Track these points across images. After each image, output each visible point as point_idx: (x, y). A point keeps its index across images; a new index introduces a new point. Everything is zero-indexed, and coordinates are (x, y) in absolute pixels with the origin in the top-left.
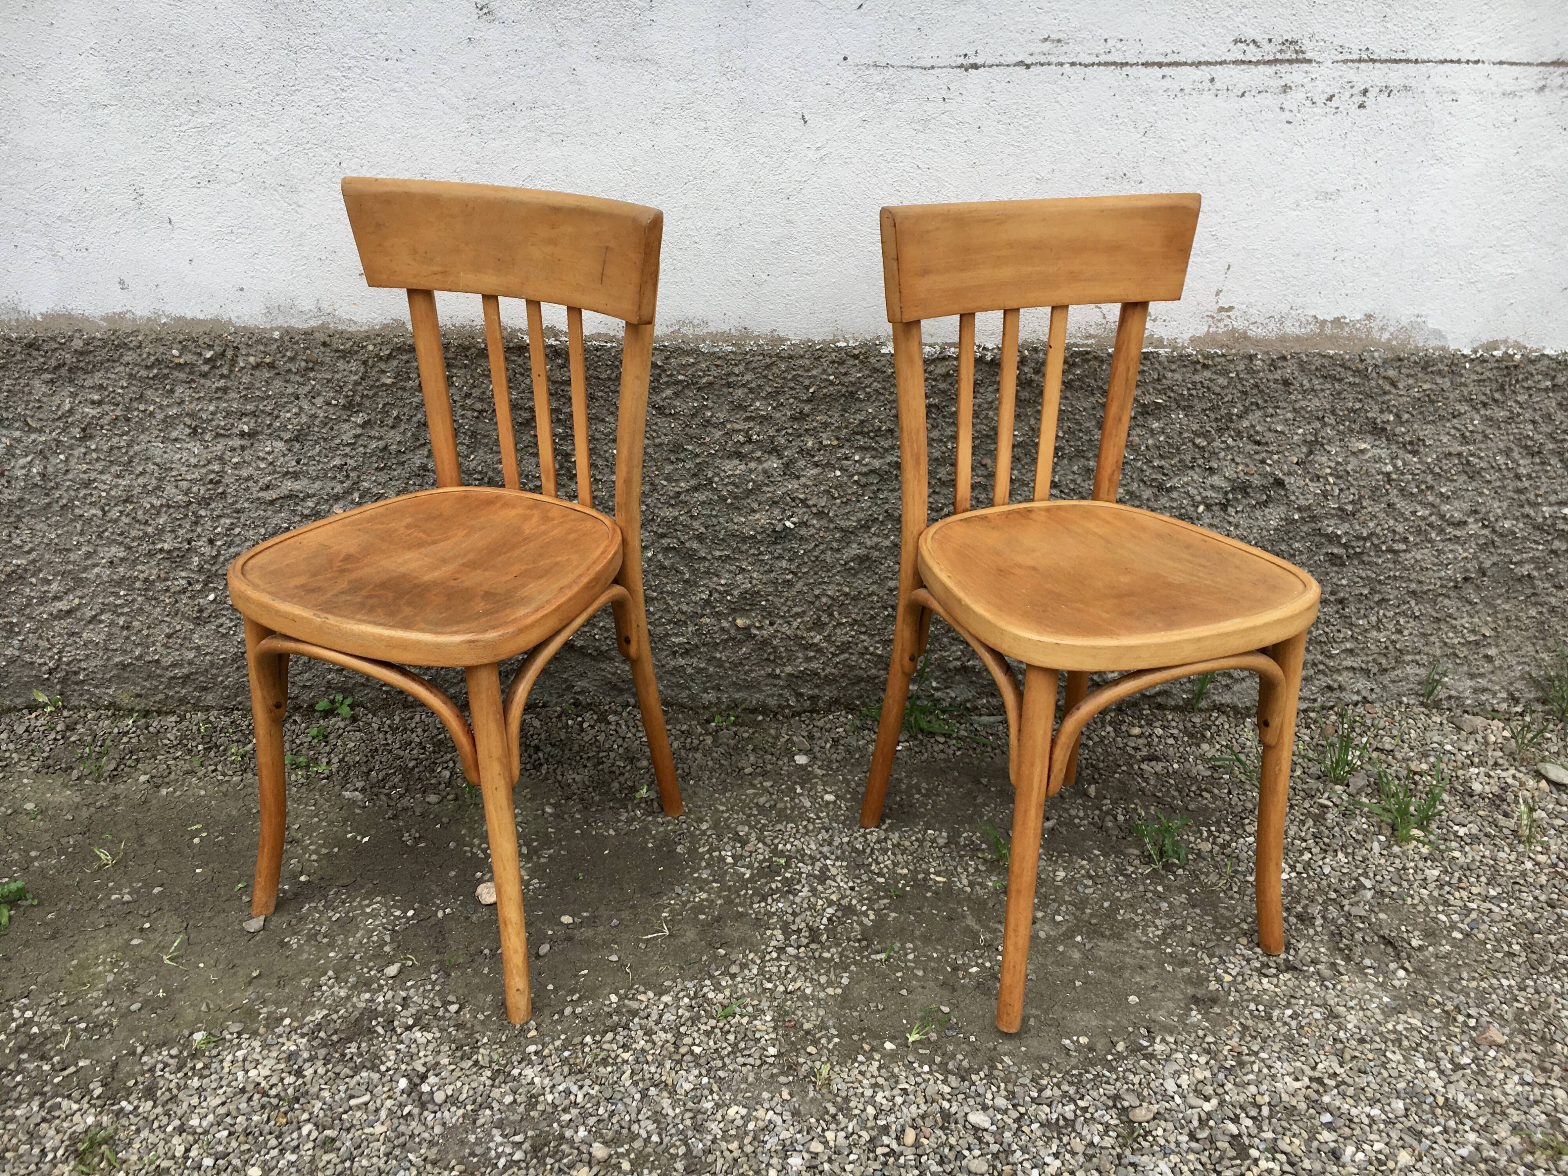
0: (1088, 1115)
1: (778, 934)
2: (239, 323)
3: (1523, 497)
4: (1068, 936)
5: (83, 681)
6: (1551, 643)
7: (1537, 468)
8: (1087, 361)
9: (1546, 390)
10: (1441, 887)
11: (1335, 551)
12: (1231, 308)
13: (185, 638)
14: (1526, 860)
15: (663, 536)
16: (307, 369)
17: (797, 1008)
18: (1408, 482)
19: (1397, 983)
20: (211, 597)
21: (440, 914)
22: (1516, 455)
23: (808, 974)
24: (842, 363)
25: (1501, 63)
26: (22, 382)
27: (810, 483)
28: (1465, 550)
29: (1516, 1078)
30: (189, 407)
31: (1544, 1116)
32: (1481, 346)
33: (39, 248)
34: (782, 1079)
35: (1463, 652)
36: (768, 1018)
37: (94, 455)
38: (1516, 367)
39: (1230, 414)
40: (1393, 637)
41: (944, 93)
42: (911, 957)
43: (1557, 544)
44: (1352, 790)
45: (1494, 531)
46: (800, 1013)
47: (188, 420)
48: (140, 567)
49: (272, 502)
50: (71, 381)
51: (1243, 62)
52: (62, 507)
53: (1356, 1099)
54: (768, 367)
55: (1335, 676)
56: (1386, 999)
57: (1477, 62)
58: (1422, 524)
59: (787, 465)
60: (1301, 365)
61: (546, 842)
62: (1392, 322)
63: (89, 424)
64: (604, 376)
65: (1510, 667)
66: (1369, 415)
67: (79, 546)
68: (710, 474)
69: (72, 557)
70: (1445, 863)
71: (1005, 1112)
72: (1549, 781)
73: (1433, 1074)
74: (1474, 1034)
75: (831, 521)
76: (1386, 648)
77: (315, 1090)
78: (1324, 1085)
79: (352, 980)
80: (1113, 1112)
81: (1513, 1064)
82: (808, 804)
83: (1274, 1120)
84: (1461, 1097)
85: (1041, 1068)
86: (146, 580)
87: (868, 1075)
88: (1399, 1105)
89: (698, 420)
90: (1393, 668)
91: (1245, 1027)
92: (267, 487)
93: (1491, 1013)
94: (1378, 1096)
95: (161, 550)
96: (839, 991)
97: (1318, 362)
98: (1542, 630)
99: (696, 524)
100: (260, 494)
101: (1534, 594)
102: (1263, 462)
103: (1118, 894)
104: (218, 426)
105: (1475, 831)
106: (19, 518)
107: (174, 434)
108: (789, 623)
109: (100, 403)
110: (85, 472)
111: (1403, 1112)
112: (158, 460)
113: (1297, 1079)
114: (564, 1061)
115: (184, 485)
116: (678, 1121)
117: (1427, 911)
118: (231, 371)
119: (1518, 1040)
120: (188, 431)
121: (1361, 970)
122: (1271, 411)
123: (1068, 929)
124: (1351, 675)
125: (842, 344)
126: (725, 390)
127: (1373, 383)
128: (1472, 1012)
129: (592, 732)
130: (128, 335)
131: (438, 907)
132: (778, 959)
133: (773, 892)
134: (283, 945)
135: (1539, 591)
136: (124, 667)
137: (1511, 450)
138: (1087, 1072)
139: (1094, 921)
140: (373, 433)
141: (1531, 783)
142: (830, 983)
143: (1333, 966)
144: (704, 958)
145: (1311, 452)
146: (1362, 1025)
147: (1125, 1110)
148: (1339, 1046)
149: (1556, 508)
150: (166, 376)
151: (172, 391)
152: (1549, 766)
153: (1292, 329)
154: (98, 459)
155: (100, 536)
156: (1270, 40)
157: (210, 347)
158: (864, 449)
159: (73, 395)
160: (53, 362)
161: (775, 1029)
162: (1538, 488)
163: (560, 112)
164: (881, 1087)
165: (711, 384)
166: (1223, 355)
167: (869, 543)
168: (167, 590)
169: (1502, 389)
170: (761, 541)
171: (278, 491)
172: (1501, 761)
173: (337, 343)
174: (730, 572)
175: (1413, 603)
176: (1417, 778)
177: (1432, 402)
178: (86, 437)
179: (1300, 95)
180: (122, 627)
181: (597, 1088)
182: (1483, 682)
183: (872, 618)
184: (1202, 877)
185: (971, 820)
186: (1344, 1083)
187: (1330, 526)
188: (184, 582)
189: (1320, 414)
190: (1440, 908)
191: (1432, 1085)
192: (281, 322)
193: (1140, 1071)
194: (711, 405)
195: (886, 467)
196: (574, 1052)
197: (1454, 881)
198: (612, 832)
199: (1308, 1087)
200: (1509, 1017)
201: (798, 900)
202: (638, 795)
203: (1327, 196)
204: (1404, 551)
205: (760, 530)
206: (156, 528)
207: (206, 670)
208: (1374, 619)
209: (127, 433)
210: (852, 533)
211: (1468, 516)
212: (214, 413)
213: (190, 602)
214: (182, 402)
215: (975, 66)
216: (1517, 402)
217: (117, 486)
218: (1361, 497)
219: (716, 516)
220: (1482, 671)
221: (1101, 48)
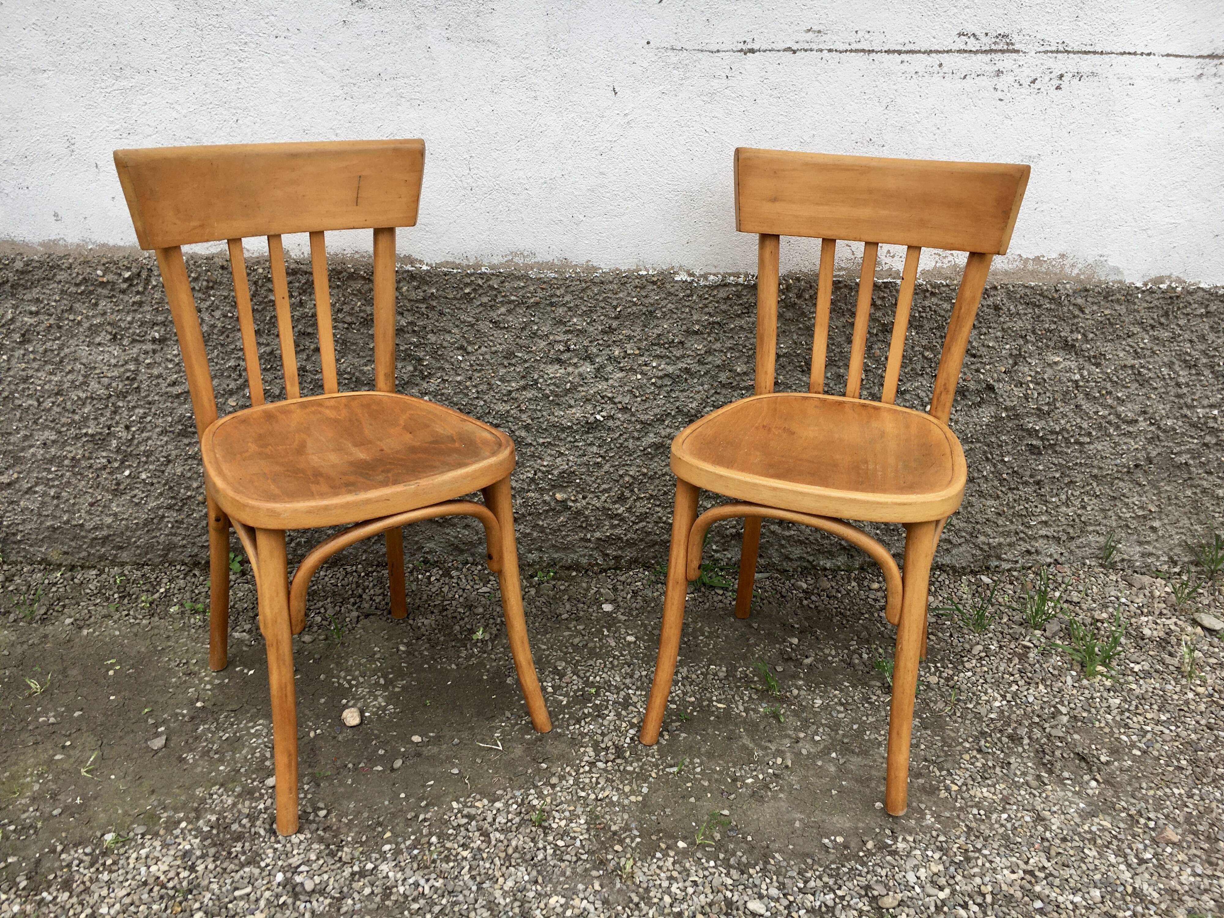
0: (845, 903)
1: (590, 750)
3: (1182, 401)
4: (826, 752)
5: (20, 541)
6: (1202, 517)
7: (1193, 378)
9: (1201, 316)
10: (1122, 713)
11: (1034, 442)
13: (104, 506)
14: (1188, 691)
16: (208, 288)
17: (606, 813)
18: (1092, 388)
19: (1090, 792)
20: (127, 473)
21: (312, 734)
22: (1177, 368)
23: (615, 784)
24: (643, 287)
25: (1168, 55)
27: (616, 384)
28: (1136, 443)
29: (1189, 871)
30: (110, 318)
31: (1212, 902)
32: (1151, 280)
34: (594, 873)
35: (1134, 524)
36: (582, 821)
37: (32, 356)
38: (1178, 297)
40: (1079, 512)
41: (727, 71)
42: (698, 770)
43: (1208, 439)
44: (1048, 634)
45: (1159, 428)
46: (608, 817)
47: (109, 328)
48: (68, 448)
49: (178, 396)
50: (13, 295)
51: (966, 51)
53: (1062, 888)
54: (583, 290)
55: (1033, 543)
56: (1082, 805)
57: (1149, 54)
58: (1103, 421)
59: (598, 370)
60: (1009, 294)
61: (400, 674)
62: (1081, 260)
63: (28, 330)
65: (1170, 536)
66: (1062, 334)
68: (536, 377)
69: (13, 439)
70: (1124, 693)
71: (777, 900)
72: (1204, 628)
73: (1123, 867)
74: (1154, 834)
75: (633, 415)
76: (1074, 520)
77: (205, 883)
78: (1035, 877)
79: (238, 789)
80: (865, 900)
81: (1186, 859)
82: (613, 644)
83: (996, 907)
84: (1145, 886)
85: (805, 863)
86: (73, 459)
87: (665, 869)
88: (1096, 893)
89: (526, 333)
90: (1079, 537)
91: (970, 829)
92: (174, 384)
93: (1167, 817)
94: (1079, 886)
95: (86, 434)
96: (640, 798)
97: (1022, 291)
98: (1196, 508)
99: (524, 417)
100: (168, 389)
101: (1190, 478)
102: (977, 371)
103: (864, 718)
104: (134, 333)
105: (1147, 667)
107: (98, 340)
108: (598, 497)
109: (37, 313)
110: (23, 370)
111: (1099, 899)
112: (84, 361)
113: (1013, 872)
114: (414, 858)
115: (106, 381)
116: (508, 909)
117: (1112, 732)
118: (145, 289)
119: (1189, 839)
120: (109, 337)
121: (1061, 781)
122: (984, 330)
123: (825, 747)
124: (1045, 542)
125: (644, 273)
126: (549, 308)
127: (1065, 309)
128: (1152, 815)
129: (438, 584)
130: (61, 258)
131: (311, 729)
132: (590, 772)
133: (586, 716)
134: (181, 760)
135: (1194, 476)
136: (54, 529)
138: (843, 866)
139: (846, 741)
140: (261, 340)
141: (1189, 629)
142: (632, 792)
143: (1039, 777)
144: (530, 771)
145: (1016, 364)
146: (1063, 826)
147: (875, 898)
148: (1046, 844)
149: (1208, 410)
150: (91, 292)
151: (96, 304)
152: (1203, 615)
153: (1001, 265)
154: (34, 360)
155: (35, 422)
156: (987, 34)
157: (128, 269)
158: (660, 357)
159: (15, 307)
161: (588, 830)
162: (1194, 394)
163: (418, 82)
164: (675, 879)
165: (537, 303)
166: (947, 285)
167: (663, 433)
168: (90, 467)
169: (1166, 314)
170: (577, 431)
171: (183, 387)
172: (1165, 611)
174: (551, 456)
175: (1095, 484)
176: (1099, 624)
177: (1111, 324)
178: (25, 340)
179: (1010, 78)
180: (53, 497)
181: (441, 881)
182: (1149, 548)
183: (665, 493)
184: (932, 705)
185: (744, 657)
186: (1051, 875)
187: (1030, 423)
188: (104, 461)
189: (1024, 333)
190: (1122, 730)
191: (1122, 876)
192: (187, 249)
193: (886, 865)
194: (537, 320)
195: (678, 372)
196: (422, 850)
197: (1132, 708)
198: (454, 666)
199: (1022, 879)
200: (1181, 819)
201: (606, 723)
202: (474, 637)
204: (1088, 443)
205: (576, 422)
206: (82, 417)
207: (122, 533)
208: (1064, 497)
209: (59, 338)
210: (650, 425)
211: (1139, 416)
212: (130, 323)
213: (109, 477)
214: (104, 314)
215: (752, 51)
216: (1178, 325)
217: (50, 381)
218: (1055, 400)
219: (540, 411)
220: (1148, 539)
221: (852, 38)
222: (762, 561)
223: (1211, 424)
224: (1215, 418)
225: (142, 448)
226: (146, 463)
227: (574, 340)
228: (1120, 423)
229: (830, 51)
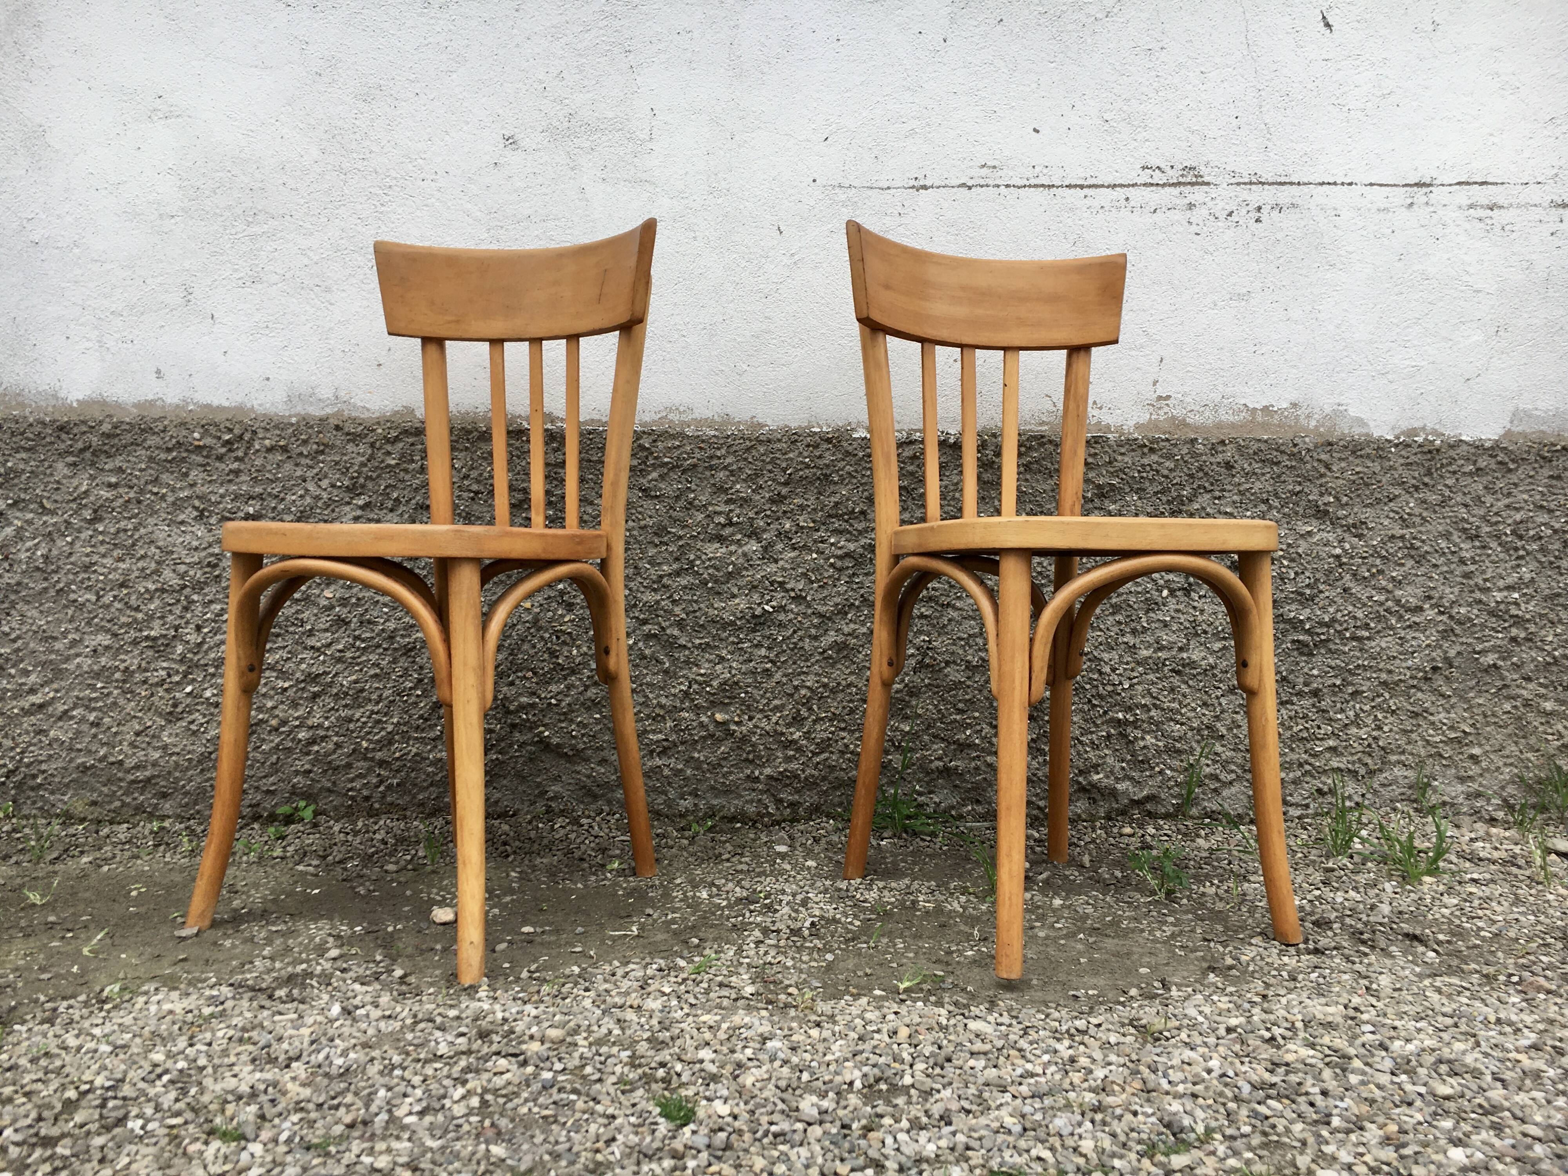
1: (757, 933)
2: (261, 410)
3: (1472, 583)
4: (1070, 935)
5: (40, 785)
6: (1533, 740)
7: (1479, 552)
8: (1042, 445)
9: (1470, 474)
10: (1462, 909)
11: (1301, 638)
12: (1168, 397)
13: (153, 736)
15: (645, 622)
16: (317, 452)
17: (777, 973)
18: (1359, 566)
19: (1428, 960)
20: (189, 689)
21: (390, 929)
22: (1455, 538)
23: (789, 955)
24: (816, 446)
25: (1371, 184)
26: (46, 464)
27: (788, 566)
28: (1427, 637)
30: (199, 490)
32: (1403, 433)
33: (88, 340)
34: (760, 1006)
35: (1447, 751)
36: (745, 977)
37: (101, 538)
38: (1438, 450)
39: (1180, 496)
40: (1375, 733)
41: (900, 209)
42: (900, 946)
43: (1514, 631)
44: (1356, 861)
45: (1451, 617)
46: (780, 975)
47: (197, 503)
48: (122, 657)
50: (93, 464)
51: (1152, 185)
52: (58, 592)
53: (1399, 1016)
54: (748, 449)
55: (1323, 778)
56: (1418, 969)
57: (1350, 184)
58: (1381, 609)
59: (765, 549)
60: (1239, 448)
61: (510, 891)
62: (1317, 410)
63: (102, 506)
64: (595, 458)
65: (1498, 769)
66: (1311, 498)
67: (65, 634)
68: (692, 557)
69: (58, 646)
70: (1462, 895)
71: (1009, 1026)
72: (1558, 853)
73: (1481, 1007)
74: (1519, 987)
75: (809, 606)
76: (1369, 745)
77: (235, 1013)
78: (1361, 1010)
79: (288, 959)
82: (788, 867)
83: (1310, 1029)
85: (1046, 1006)
86: (126, 671)
87: (856, 1006)
88: (1446, 1021)
89: (682, 503)
90: (1381, 770)
93: (1535, 975)
95: (147, 638)
96: (823, 964)
97: (1255, 446)
98: (1522, 731)
99: (677, 610)
101: (1505, 686)
103: (1120, 913)
104: (225, 509)
105: (1489, 877)
106: (13, 605)
107: (182, 517)
108: (767, 717)
109: (116, 486)
110: (87, 555)
112: (160, 544)
113: (1330, 1007)
114: (518, 999)
115: (182, 568)
118: (246, 454)
120: (195, 513)
122: (1217, 494)
123: (1069, 931)
124: (1339, 777)
125: (817, 429)
126: (708, 473)
127: (1309, 466)
129: (562, 832)
130: (155, 420)
131: (389, 925)
132: (756, 947)
133: (751, 912)
134: (215, 943)
135: (1508, 682)
136: (85, 769)
137: (1451, 533)
138: (1098, 1008)
139: (1096, 927)
140: (371, 516)
142: (813, 960)
144: (676, 948)
146: (1395, 982)
148: (1373, 991)
149: (1505, 593)
150: (183, 460)
151: (186, 475)
152: (1555, 840)
153: (1226, 417)
154: (102, 542)
155: (89, 624)
156: (1172, 167)
157: (230, 430)
158: (838, 532)
159: (92, 478)
160: (80, 445)
161: (752, 983)
162: (1483, 572)
163: (570, 224)
164: (871, 1011)
165: (695, 466)
166: (1167, 440)
167: (846, 630)
168: (145, 682)
169: (1429, 473)
170: (741, 628)
173: (349, 427)
174: (710, 661)
175: (1387, 695)
177: (1367, 485)
178: (96, 519)
179: (1204, 212)
180: (92, 724)
181: (553, 1008)
182: (1475, 787)
183: (852, 712)
184: (1208, 905)
186: (1383, 1011)
187: (1292, 612)
188: (163, 673)
189: (1265, 496)
190: (1464, 921)
191: (1481, 1011)
192: (299, 409)
193: (1156, 1004)
194: (694, 487)
195: (860, 550)
196: (530, 994)
197: (1475, 905)
198: (580, 886)
199: (1344, 1011)
200: (1554, 977)
201: (777, 915)
202: (609, 867)
203: (1240, 297)
204: (1368, 638)
205: (739, 615)
206: (146, 614)
207: (169, 773)
208: (1352, 713)
209: (135, 516)
210: (829, 619)
211: (1424, 602)
212: (222, 496)
213: (167, 696)
214: (192, 485)
215: (925, 187)
216: (1446, 485)
217: (115, 570)
218: (1317, 580)
219: (696, 602)
220: (1470, 773)
221: (1030, 173)
222: (980, 809)
223: (1514, 611)
224: (1516, 604)
225: (213, 655)
226: (213, 675)
227: (738, 511)
228: (1402, 611)
229: (1007, 186)
